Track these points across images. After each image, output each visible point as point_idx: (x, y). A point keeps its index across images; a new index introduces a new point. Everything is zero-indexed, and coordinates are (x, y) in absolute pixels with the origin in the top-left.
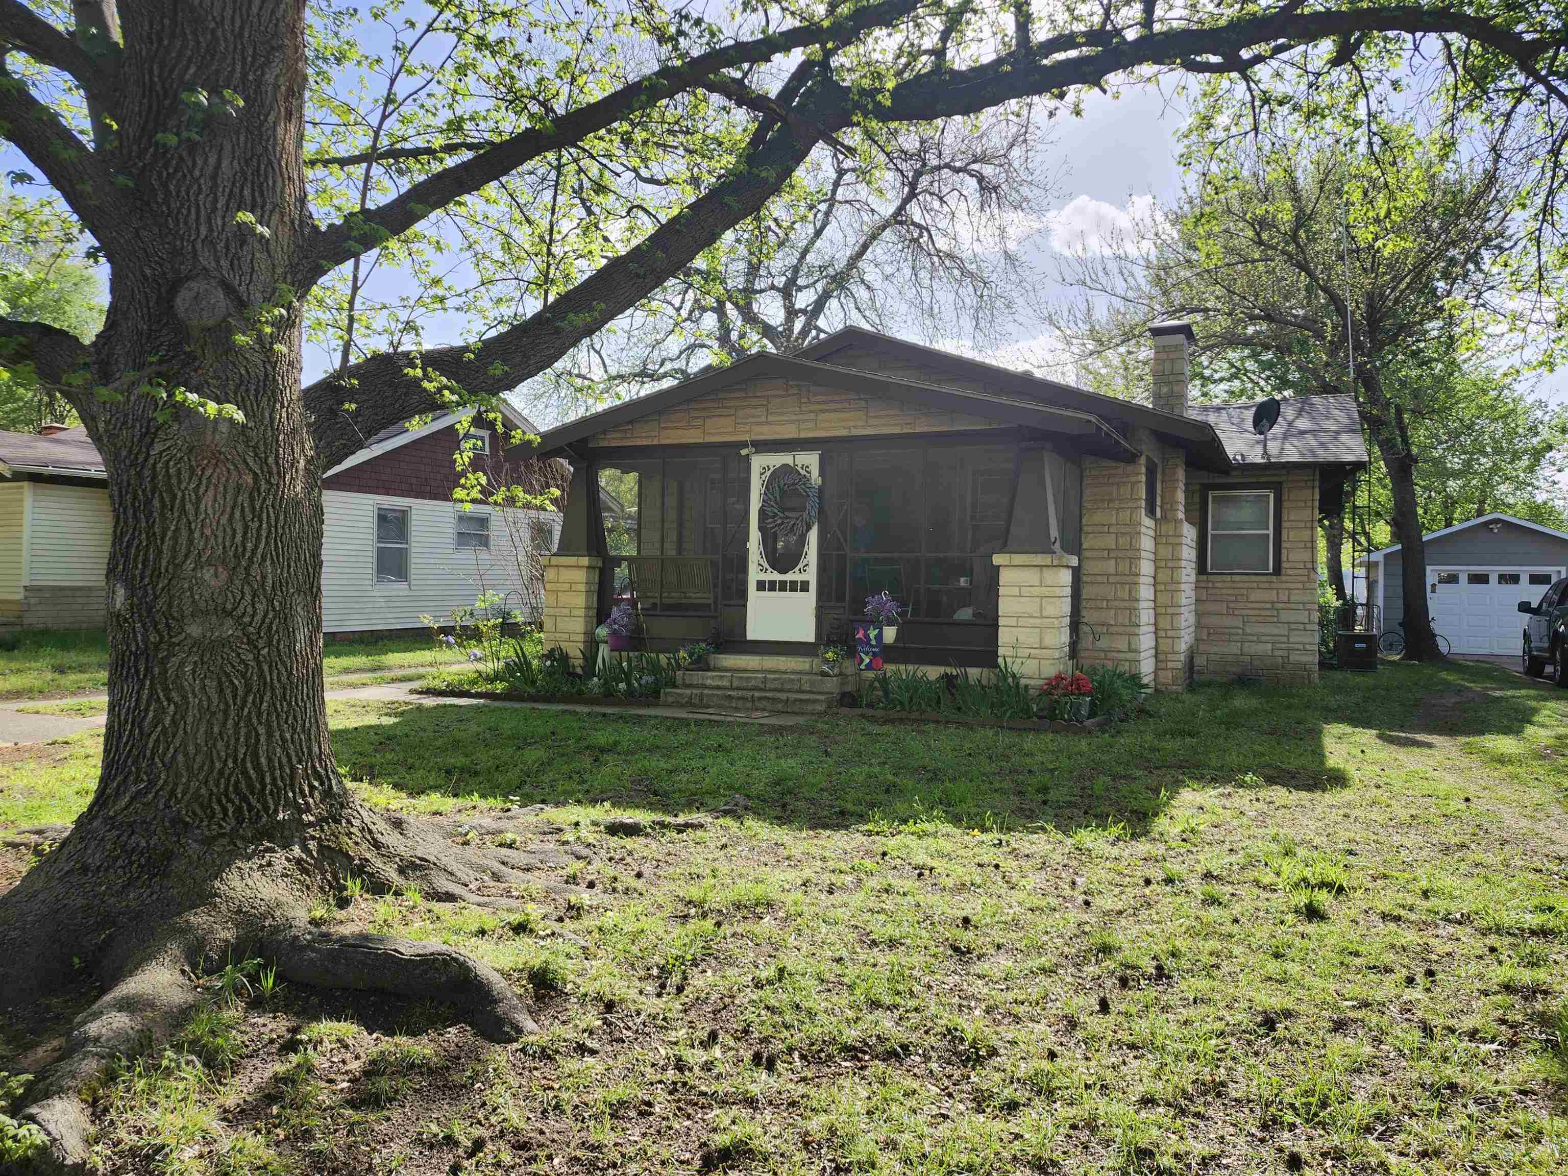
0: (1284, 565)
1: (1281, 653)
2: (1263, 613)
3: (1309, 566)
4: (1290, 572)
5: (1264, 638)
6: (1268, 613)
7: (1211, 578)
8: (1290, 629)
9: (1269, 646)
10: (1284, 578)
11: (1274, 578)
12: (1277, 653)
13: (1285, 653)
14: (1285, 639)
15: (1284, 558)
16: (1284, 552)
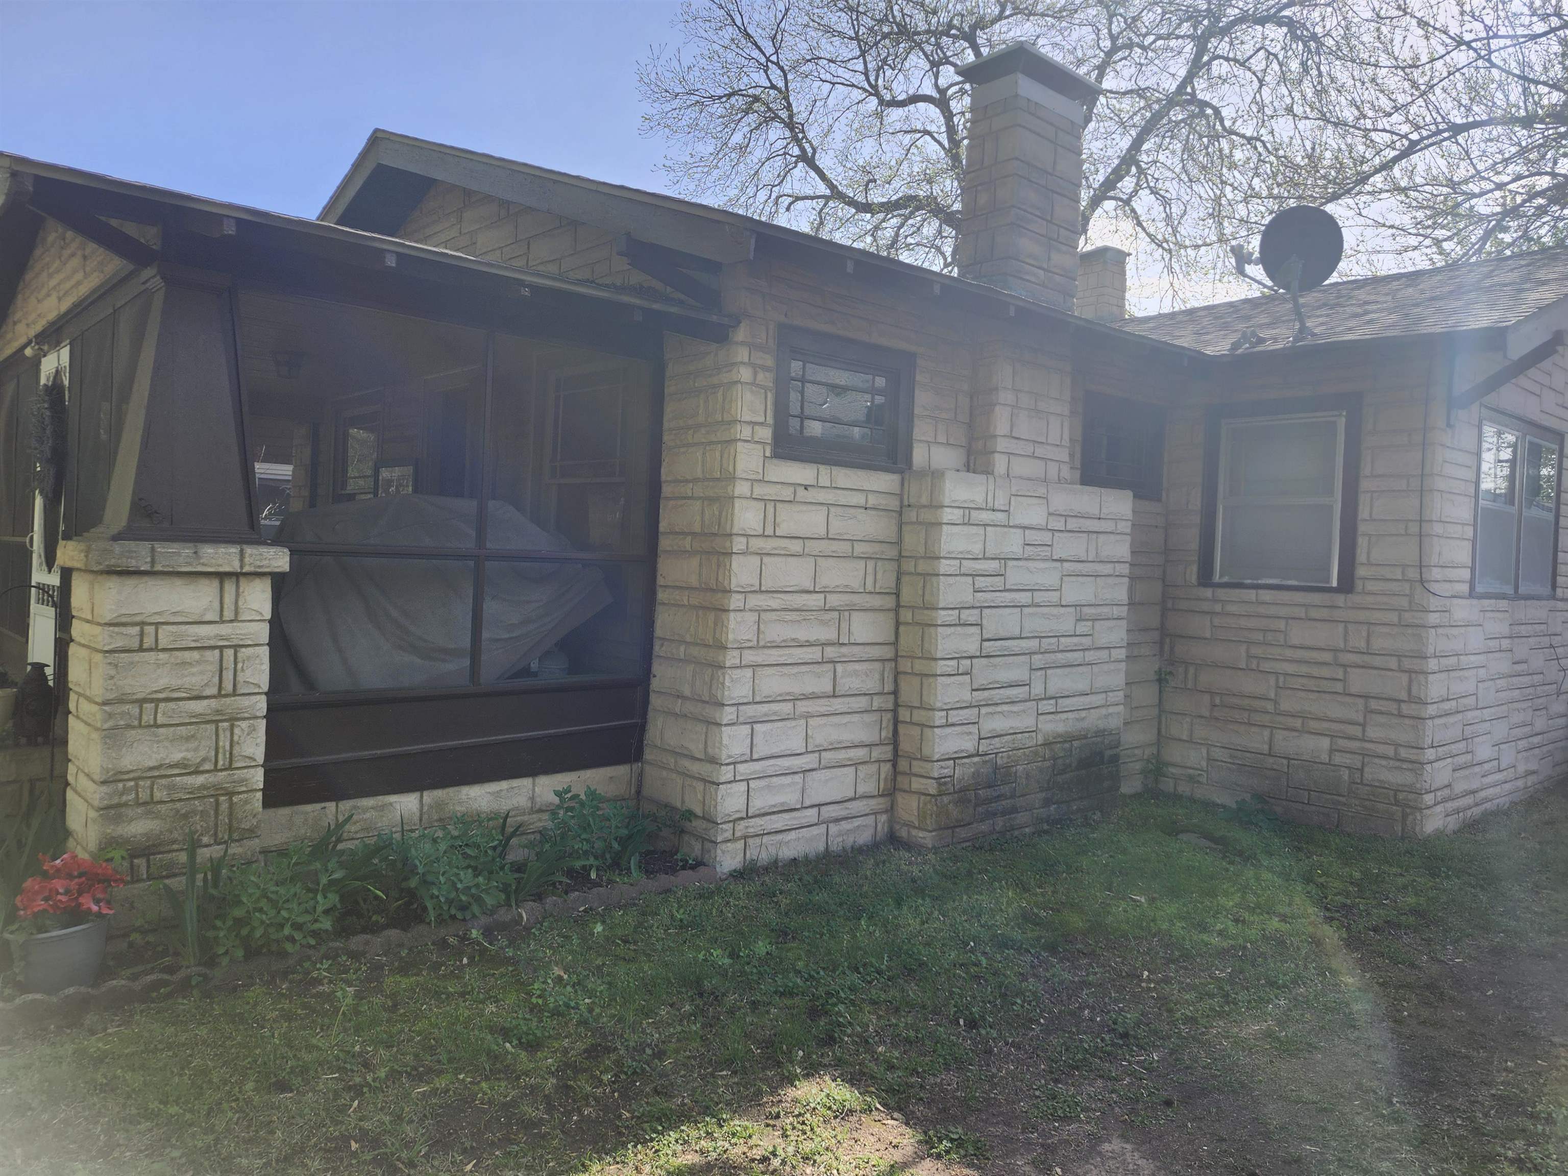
0: (1361, 572)
1: (1346, 759)
2: (1315, 671)
3: (1413, 574)
4: (1371, 586)
5: (1313, 725)
6: (1325, 672)
7: (1221, 593)
8: (1369, 711)
9: (1325, 743)
10: (1355, 599)
11: (1340, 599)
12: (1338, 759)
13: (1357, 761)
14: (1356, 731)
15: (1361, 557)
16: (1362, 542)
